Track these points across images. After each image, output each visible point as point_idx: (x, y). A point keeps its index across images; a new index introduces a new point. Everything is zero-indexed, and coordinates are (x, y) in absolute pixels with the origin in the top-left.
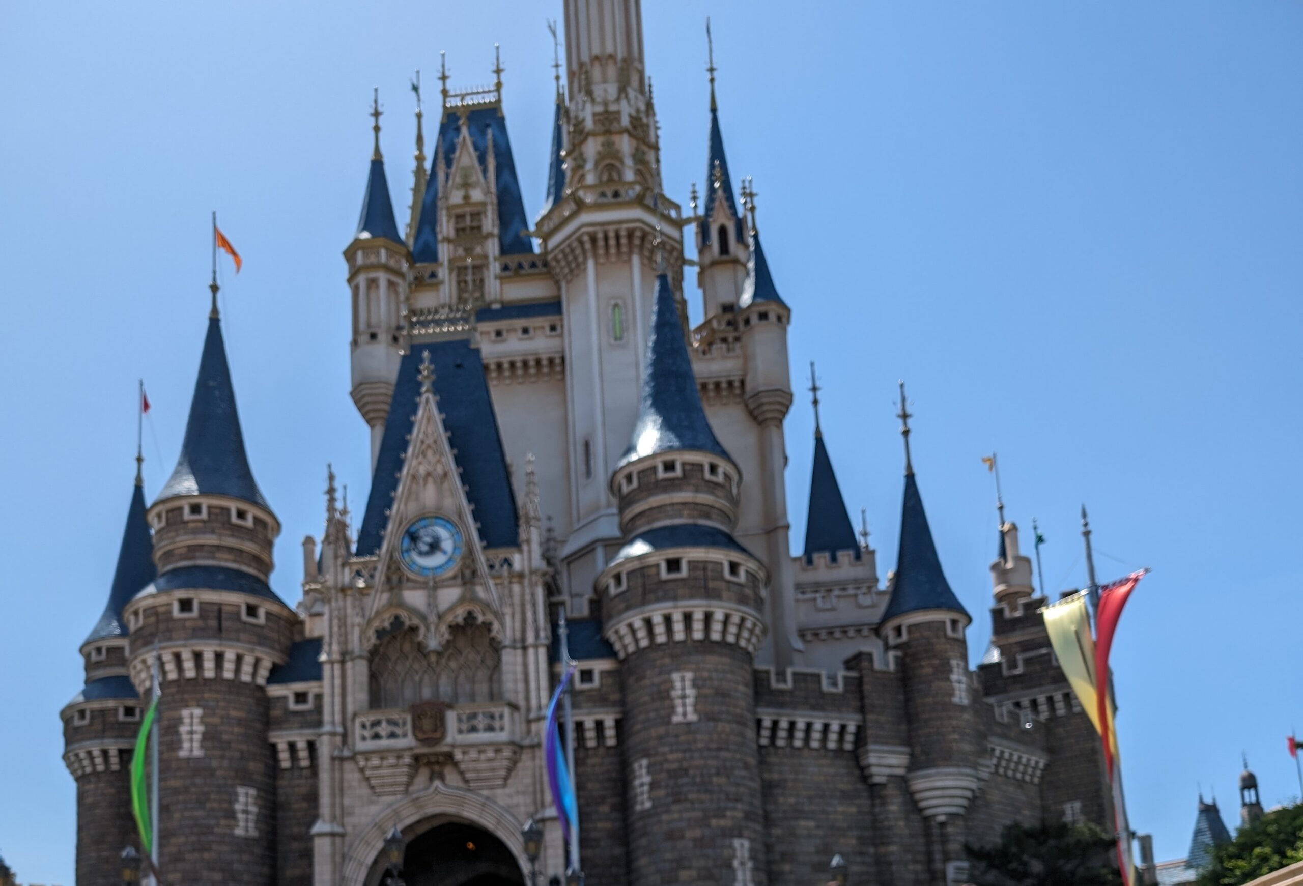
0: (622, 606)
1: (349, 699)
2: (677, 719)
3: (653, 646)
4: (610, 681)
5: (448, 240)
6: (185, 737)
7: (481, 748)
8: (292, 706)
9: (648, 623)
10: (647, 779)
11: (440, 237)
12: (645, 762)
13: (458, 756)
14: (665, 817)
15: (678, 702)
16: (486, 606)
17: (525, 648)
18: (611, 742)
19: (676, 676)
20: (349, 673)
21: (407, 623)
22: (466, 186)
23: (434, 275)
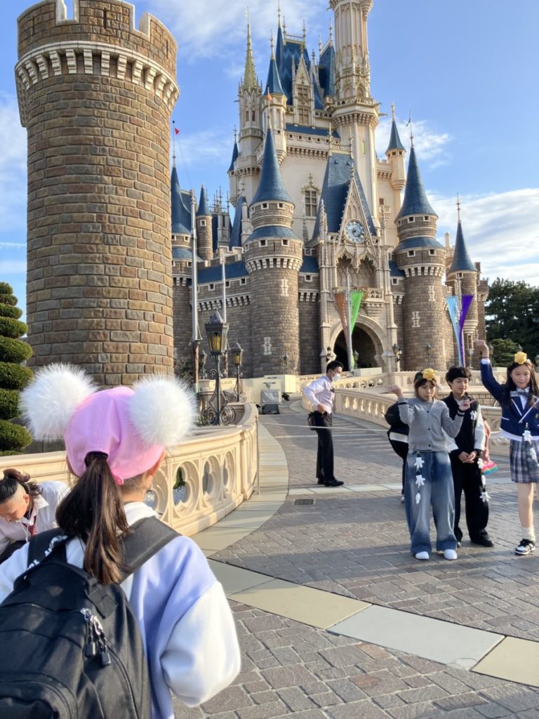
0: (413, 262)
1: (331, 281)
2: (429, 300)
3: (423, 275)
4: (401, 284)
5: (296, 98)
6: (283, 289)
7: (376, 304)
8: (306, 281)
9: (423, 269)
10: (419, 318)
11: (294, 96)
12: (418, 312)
13: (369, 305)
14: (425, 331)
15: (430, 295)
16: (372, 256)
17: (384, 271)
18: (400, 303)
19: (430, 287)
20: (331, 272)
21: (348, 257)
22: (302, 78)
23: (292, 110)
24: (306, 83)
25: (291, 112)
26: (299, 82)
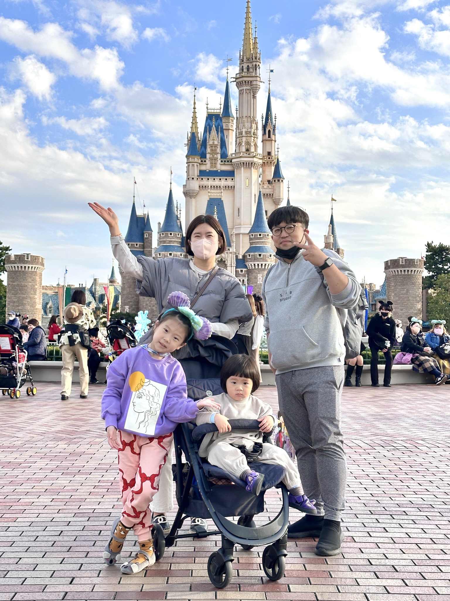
0: (250, 260)
2: (258, 283)
3: (255, 269)
4: (246, 273)
9: (255, 265)
11: (207, 152)
15: (259, 280)
16: (225, 258)
17: (231, 266)
18: (245, 284)
19: (259, 275)
22: (213, 140)
23: (205, 161)
24: (216, 143)
25: (204, 163)
26: (211, 143)
